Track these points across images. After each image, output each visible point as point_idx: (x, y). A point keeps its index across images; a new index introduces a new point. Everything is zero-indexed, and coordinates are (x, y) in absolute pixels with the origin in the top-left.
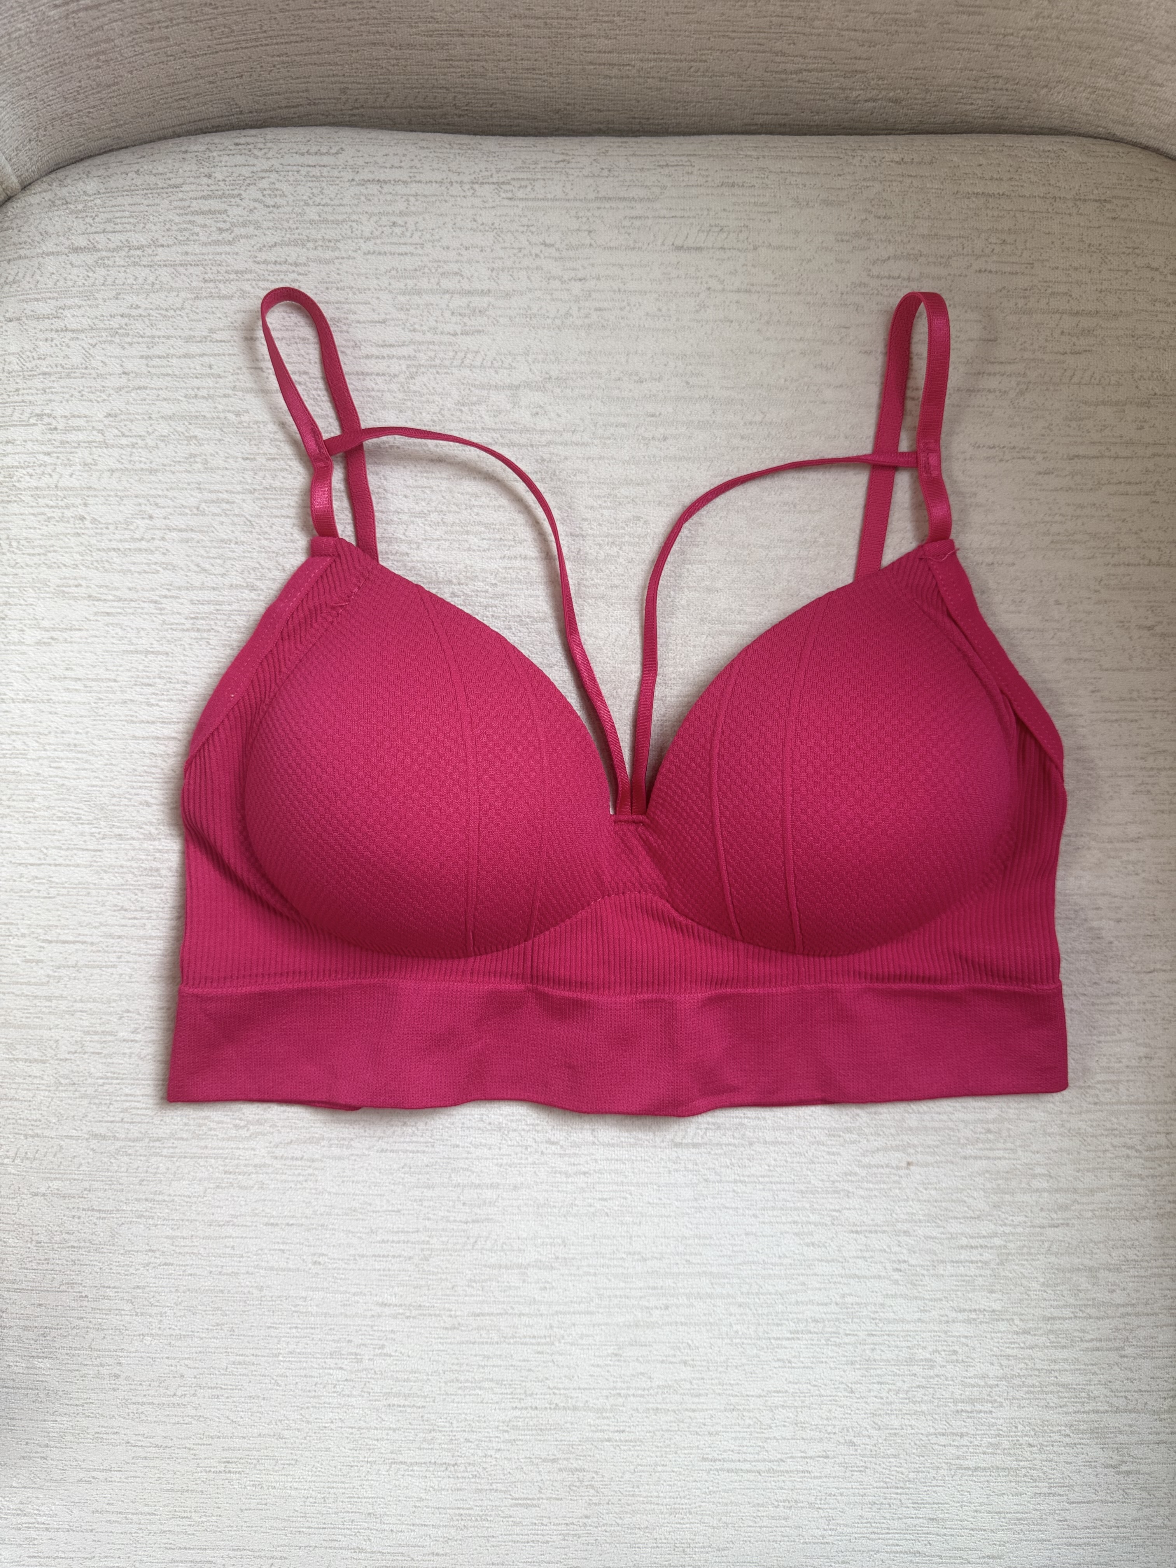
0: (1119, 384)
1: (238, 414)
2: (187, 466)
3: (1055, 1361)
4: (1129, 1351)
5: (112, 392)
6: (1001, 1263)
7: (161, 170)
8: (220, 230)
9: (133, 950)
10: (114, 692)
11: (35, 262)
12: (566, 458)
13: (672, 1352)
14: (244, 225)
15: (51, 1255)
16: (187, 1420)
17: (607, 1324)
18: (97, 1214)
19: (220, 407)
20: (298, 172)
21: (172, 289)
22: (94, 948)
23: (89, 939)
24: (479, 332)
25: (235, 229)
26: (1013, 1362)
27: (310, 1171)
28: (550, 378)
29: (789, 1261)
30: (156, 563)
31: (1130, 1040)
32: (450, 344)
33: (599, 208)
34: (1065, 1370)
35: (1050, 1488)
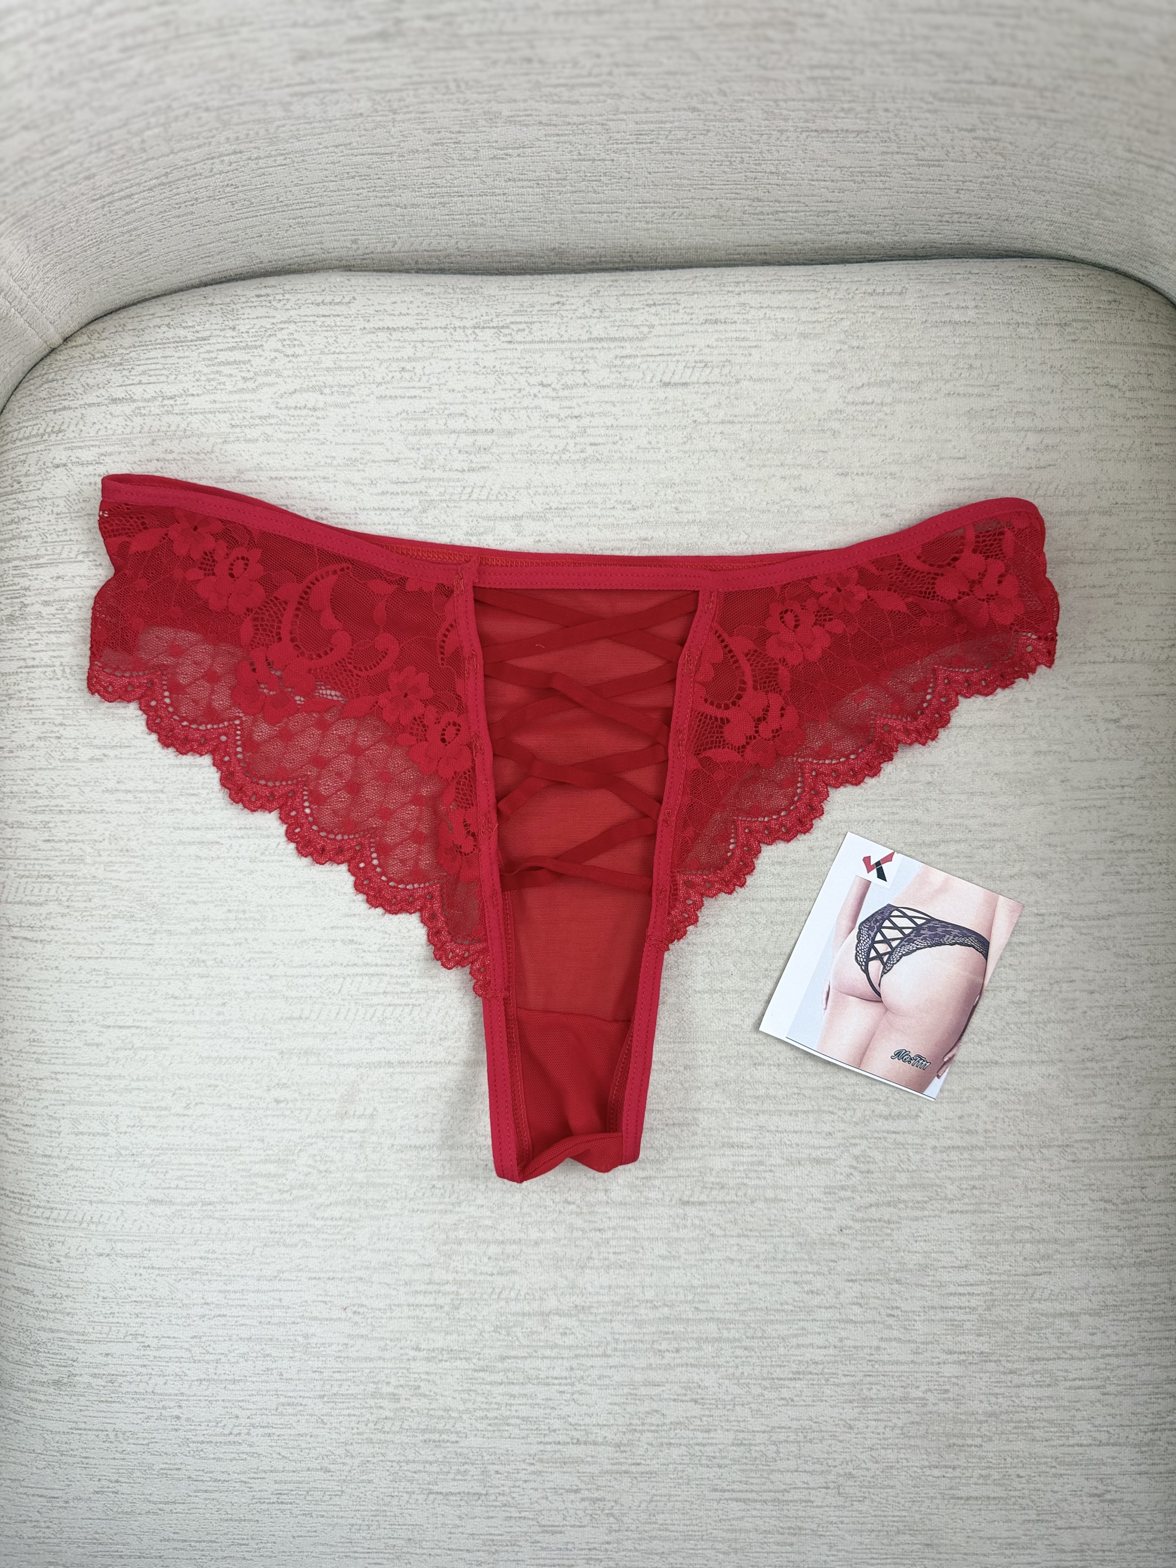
0: (1081, 495)
3: (1040, 1399)
4: (1110, 1389)
8: (245, 379)
10: (162, 802)
11: (78, 413)
13: (683, 1392)
14: (267, 373)
15: (116, 1309)
16: (244, 1456)
18: (157, 1272)
20: (315, 322)
22: (148, 1033)
23: (143, 1024)
24: (484, 468)
25: (259, 378)
26: (1000, 1400)
28: (550, 509)
29: (791, 1308)
31: (1105, 1102)
32: (458, 480)
33: (592, 349)
34: (1051, 1407)
35: (1038, 1515)
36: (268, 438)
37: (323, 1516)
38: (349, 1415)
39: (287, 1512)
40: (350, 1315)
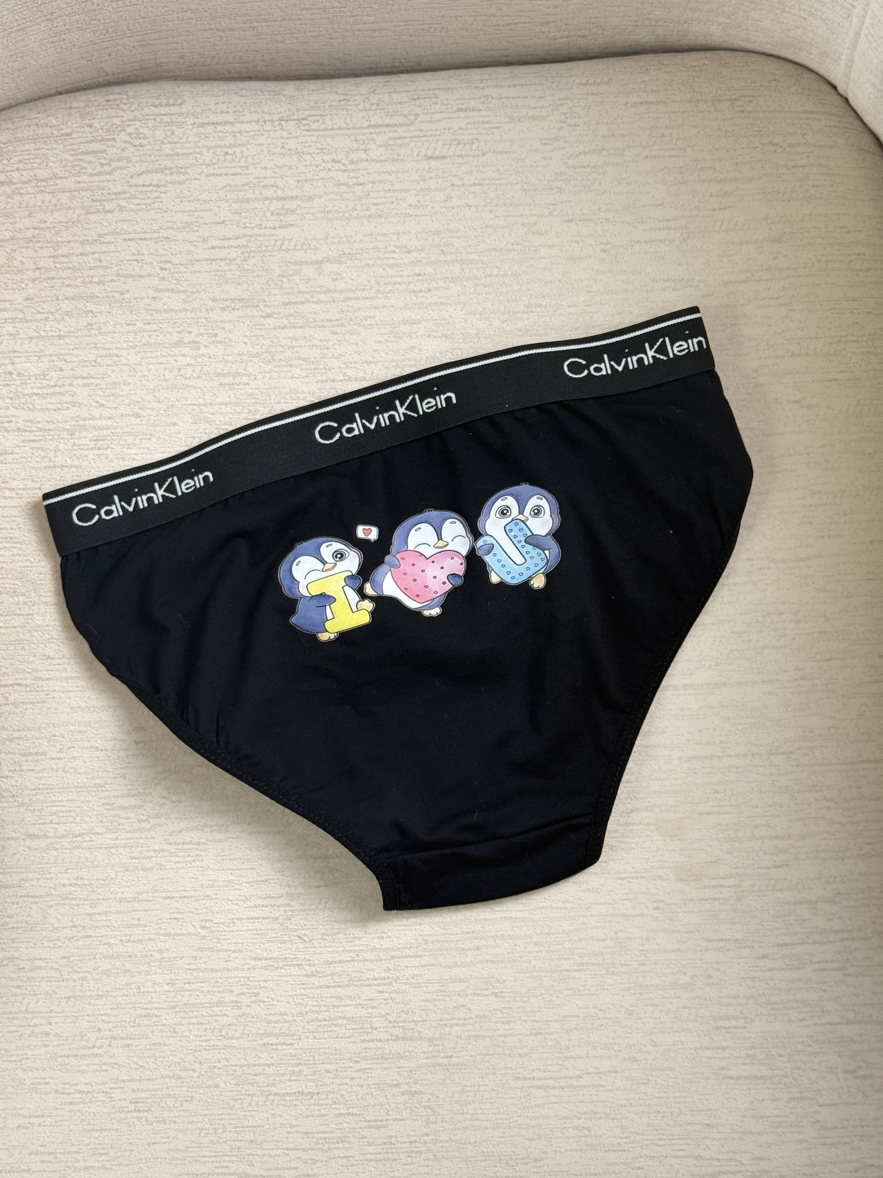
0: (756, 228)
1: (121, 293)
2: (86, 332)
3: (792, 981)
4: (851, 970)
5: (29, 282)
6: (739, 899)
7: (54, 123)
8: (102, 165)
9: (58, 689)
12: (359, 309)
13: (485, 986)
14: (119, 160)
17: (432, 965)
18: (32, 899)
19: (109, 289)
20: (155, 120)
21: (69, 208)
22: (28, 689)
23: (24, 682)
24: (291, 225)
25: (113, 164)
26: (758, 983)
27: (198, 852)
28: (344, 254)
29: (571, 905)
30: (66, 403)
31: (819, 714)
32: (272, 235)
33: (371, 133)
34: (801, 988)
35: (801, 1092)
36: (121, 209)
37: (175, 1122)
38: (198, 1024)
39: (143, 1120)
40: (199, 930)
